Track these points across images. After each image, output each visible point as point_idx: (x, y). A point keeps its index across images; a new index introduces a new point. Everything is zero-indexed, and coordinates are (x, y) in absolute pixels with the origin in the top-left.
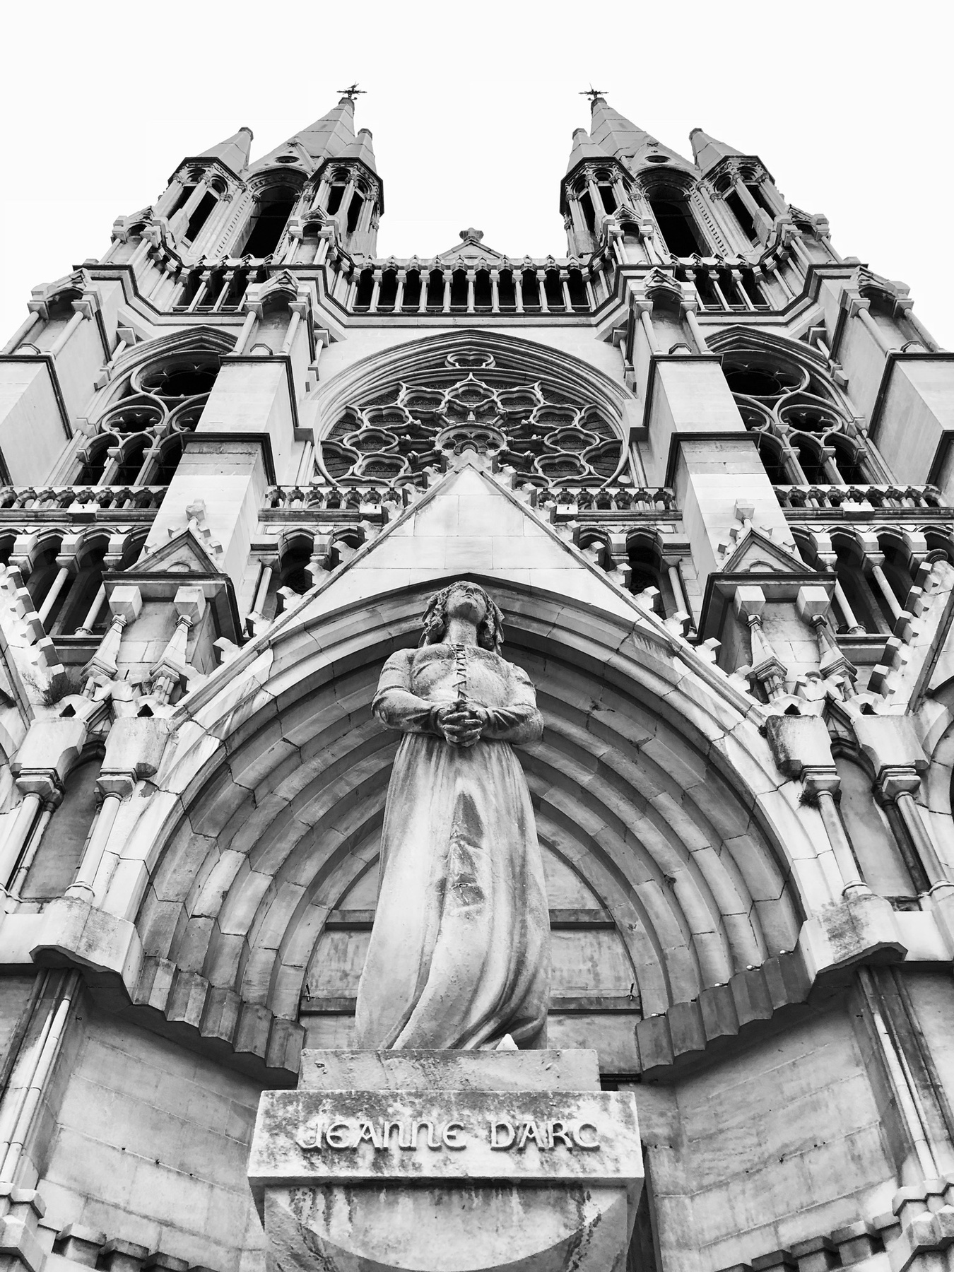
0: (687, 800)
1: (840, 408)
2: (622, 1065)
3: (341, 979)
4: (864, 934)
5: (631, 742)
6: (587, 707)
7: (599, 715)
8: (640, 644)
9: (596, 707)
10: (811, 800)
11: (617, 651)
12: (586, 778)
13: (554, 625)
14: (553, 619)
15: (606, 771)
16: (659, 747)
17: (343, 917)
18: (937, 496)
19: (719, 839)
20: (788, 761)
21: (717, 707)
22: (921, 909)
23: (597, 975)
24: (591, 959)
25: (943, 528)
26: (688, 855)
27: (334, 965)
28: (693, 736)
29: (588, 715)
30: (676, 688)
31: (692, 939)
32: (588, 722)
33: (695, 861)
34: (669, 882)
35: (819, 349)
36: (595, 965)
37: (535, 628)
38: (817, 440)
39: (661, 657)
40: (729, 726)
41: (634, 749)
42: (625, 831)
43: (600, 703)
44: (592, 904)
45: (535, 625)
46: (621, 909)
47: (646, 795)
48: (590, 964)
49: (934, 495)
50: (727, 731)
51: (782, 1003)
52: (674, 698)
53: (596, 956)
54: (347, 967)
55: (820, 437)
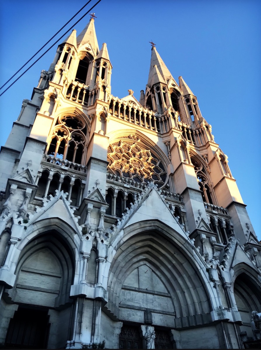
0: (189, 277)
1: (208, 178)
2: (172, 326)
3: (124, 300)
4: (224, 316)
5: (181, 263)
6: (173, 253)
7: (175, 255)
8: (188, 245)
9: (175, 253)
10: (215, 287)
11: (183, 245)
12: (170, 267)
13: (172, 236)
14: (172, 234)
15: (174, 266)
16: (185, 265)
17: (125, 287)
18: (227, 212)
19: (195, 287)
20: (212, 278)
21: (200, 263)
22: (230, 312)
23: (168, 307)
24: (167, 303)
25: (228, 220)
26: (188, 288)
27: (123, 297)
28: (195, 267)
29: (173, 255)
30: (193, 256)
31: (187, 305)
32: (172, 256)
33: (190, 290)
34: (183, 292)
35: (205, 160)
36: (167, 305)
37: (168, 235)
38: (203, 184)
39: (191, 249)
40: (202, 267)
41: (181, 264)
42: (175, 279)
43: (175, 252)
44: (166, 292)
45: (168, 234)
46: (172, 294)
47: (182, 274)
48: (166, 304)
49: (227, 211)
50: (201, 268)
51: (206, 323)
52: (192, 258)
53: (168, 303)
54: (125, 298)
55: (204, 184)
